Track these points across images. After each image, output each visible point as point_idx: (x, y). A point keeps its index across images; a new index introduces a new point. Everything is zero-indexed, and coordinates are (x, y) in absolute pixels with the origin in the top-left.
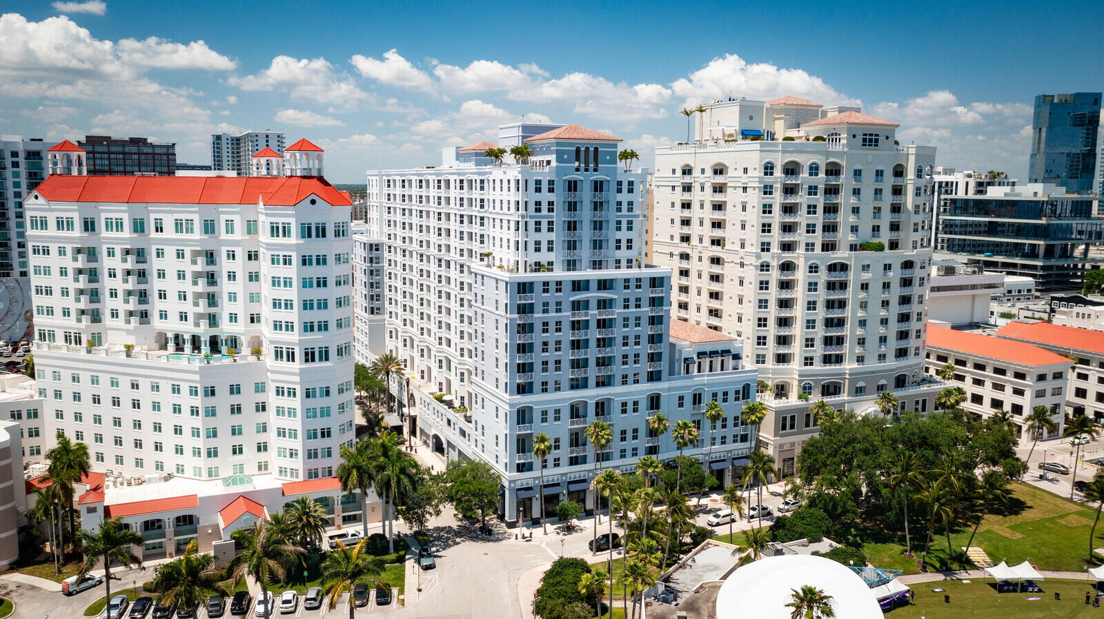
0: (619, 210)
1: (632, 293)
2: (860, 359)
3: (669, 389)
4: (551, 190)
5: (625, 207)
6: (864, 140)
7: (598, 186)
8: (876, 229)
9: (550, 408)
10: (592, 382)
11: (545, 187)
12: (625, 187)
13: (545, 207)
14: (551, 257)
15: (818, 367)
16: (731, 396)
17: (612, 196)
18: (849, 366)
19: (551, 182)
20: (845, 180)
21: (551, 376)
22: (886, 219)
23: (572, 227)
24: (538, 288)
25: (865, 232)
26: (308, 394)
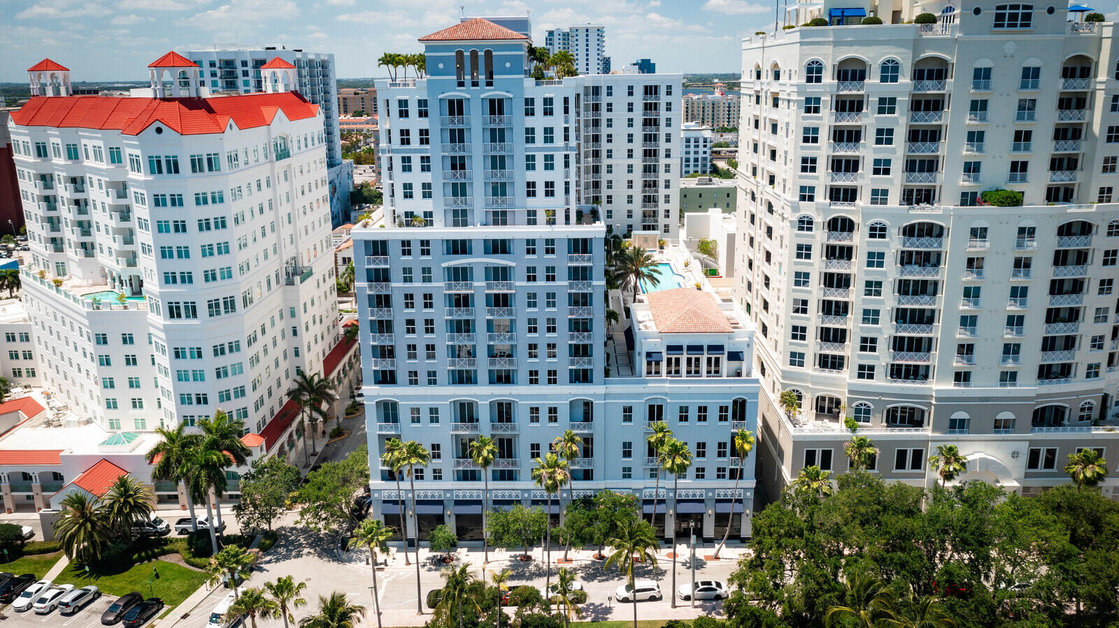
0: (530, 140)
1: (541, 260)
2: (962, 377)
3: (606, 396)
4: (423, 114)
5: (539, 135)
6: (1000, 17)
7: (496, 107)
8: (1019, 168)
9: (425, 406)
10: (483, 376)
11: (413, 109)
12: (539, 107)
13: (415, 137)
14: (428, 205)
15: (881, 382)
16: (713, 414)
17: (517, 121)
18: (940, 385)
19: (423, 103)
20: (957, 88)
21: (422, 364)
22: (1042, 150)
23: (458, 164)
24: (394, 250)
25: (995, 173)
26: (178, 354)
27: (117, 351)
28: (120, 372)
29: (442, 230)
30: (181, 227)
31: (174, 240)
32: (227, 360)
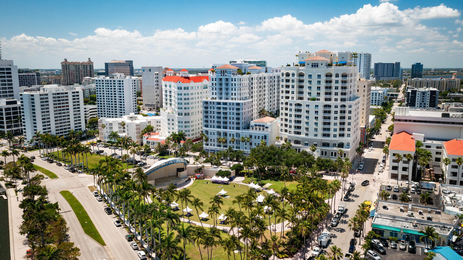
0: (232, 85)
1: (232, 106)
2: (307, 134)
3: (242, 133)
4: (216, 80)
5: (234, 85)
6: (312, 65)
7: (227, 80)
8: (319, 94)
9: (213, 132)
10: (222, 127)
11: (214, 80)
12: (234, 80)
13: (214, 84)
14: (216, 96)
15: (293, 135)
16: (261, 138)
17: (230, 82)
18: (303, 136)
19: (216, 79)
20: (306, 78)
21: (212, 124)
22: (323, 91)
23: (221, 89)
24: (209, 103)
25: (314, 95)
26: (179, 122)
27: (171, 122)
29: (218, 100)
30: (181, 99)
31: (180, 101)
32: (187, 124)
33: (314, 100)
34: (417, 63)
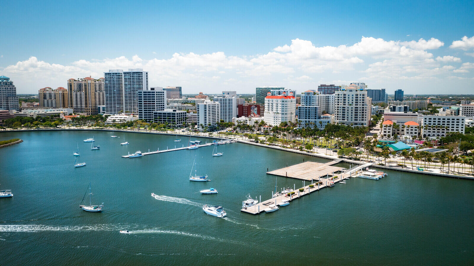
0: (312, 100)
1: (312, 109)
2: (348, 120)
3: (317, 120)
6: (350, 91)
7: (310, 97)
8: (352, 103)
9: (303, 121)
10: (307, 118)
12: (313, 97)
13: (303, 99)
14: (304, 104)
15: (341, 120)
16: (326, 122)
18: (346, 121)
19: (304, 97)
20: (347, 96)
21: (303, 117)
22: (354, 101)
23: (307, 101)
24: (301, 108)
25: (350, 103)
26: (282, 118)
27: (276, 118)
28: (276, 120)
29: (305, 106)
30: (284, 107)
31: (283, 108)
32: (286, 119)
33: (351, 105)
34: (399, 90)
